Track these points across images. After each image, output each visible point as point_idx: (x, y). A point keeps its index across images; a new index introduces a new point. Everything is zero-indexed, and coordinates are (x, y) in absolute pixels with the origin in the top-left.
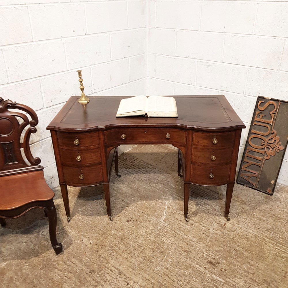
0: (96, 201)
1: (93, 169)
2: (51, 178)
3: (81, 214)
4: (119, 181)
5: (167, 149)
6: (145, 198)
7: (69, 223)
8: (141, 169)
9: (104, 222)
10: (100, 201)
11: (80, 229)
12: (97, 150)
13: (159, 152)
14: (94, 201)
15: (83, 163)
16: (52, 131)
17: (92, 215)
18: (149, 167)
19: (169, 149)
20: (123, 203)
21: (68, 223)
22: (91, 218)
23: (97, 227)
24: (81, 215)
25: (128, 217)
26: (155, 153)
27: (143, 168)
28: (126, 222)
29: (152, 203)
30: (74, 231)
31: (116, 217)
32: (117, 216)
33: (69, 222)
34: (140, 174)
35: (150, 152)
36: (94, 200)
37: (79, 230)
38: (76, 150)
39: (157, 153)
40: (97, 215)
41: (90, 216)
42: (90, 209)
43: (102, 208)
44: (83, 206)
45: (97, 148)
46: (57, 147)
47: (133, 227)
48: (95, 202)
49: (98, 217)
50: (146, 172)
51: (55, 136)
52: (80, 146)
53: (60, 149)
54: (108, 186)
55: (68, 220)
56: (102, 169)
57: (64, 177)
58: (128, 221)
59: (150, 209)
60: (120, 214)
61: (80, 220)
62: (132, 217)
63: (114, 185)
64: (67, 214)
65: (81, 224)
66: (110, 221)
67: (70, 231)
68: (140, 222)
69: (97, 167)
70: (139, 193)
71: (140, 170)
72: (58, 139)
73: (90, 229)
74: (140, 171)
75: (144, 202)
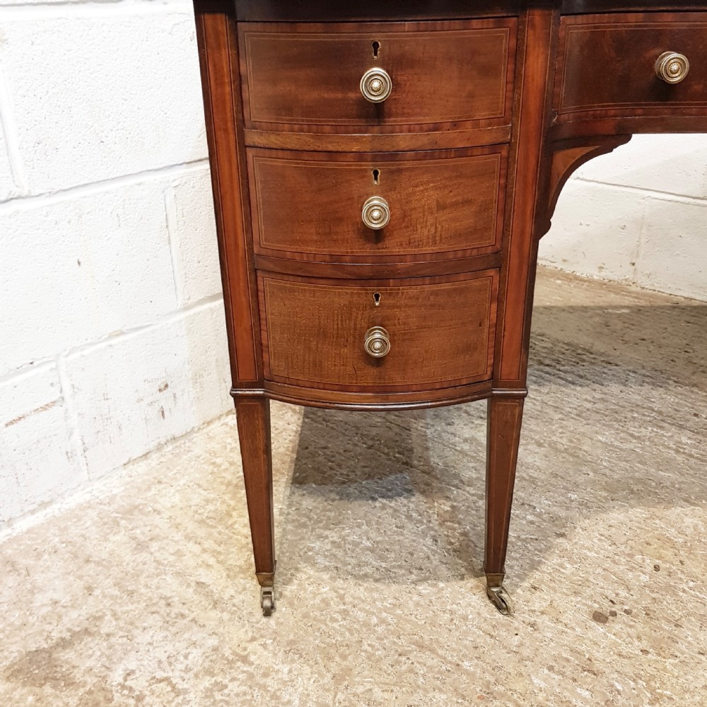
0: (384, 501)
1: (448, 293)
2: (160, 390)
3: (326, 569)
4: (466, 412)
5: (630, 292)
6: (632, 492)
7: (272, 621)
8: (548, 365)
9: (465, 618)
10: (405, 502)
11: (337, 659)
12: (495, 159)
13: (602, 304)
14: (377, 504)
15: (396, 250)
16: (208, 18)
17: (387, 576)
18: (584, 357)
19: (637, 293)
20: (530, 517)
21: (264, 620)
22: (389, 591)
23: (433, 651)
24: (326, 576)
25: (589, 592)
26: (586, 308)
27: (558, 362)
28: (593, 624)
29: (688, 521)
30: (307, 669)
31: (519, 591)
32: (526, 584)
33: (268, 612)
34: (554, 387)
35: (559, 304)
36: (374, 499)
37: (334, 668)
38: (360, 156)
39: (592, 308)
40: (413, 577)
41: (377, 580)
42: (368, 544)
43: (429, 541)
44: (327, 528)
45: (494, 147)
46: (232, 137)
47: (645, 652)
48: (383, 507)
49: (420, 588)
50: (581, 377)
51: (225, 54)
52: (391, 121)
53: (250, 153)
54: (517, 411)
55: (267, 603)
56: (500, 302)
57: (260, 348)
58: (599, 617)
59: (691, 551)
60: (537, 575)
61: (326, 602)
62: (612, 597)
63: (450, 429)
64: (258, 571)
65: (336, 625)
66: (498, 615)
67: (286, 670)
68: (669, 621)
69: (476, 283)
70: (595, 471)
71: (547, 369)
72: (239, 80)
73: (398, 662)
74: (547, 373)
75: (638, 513)
